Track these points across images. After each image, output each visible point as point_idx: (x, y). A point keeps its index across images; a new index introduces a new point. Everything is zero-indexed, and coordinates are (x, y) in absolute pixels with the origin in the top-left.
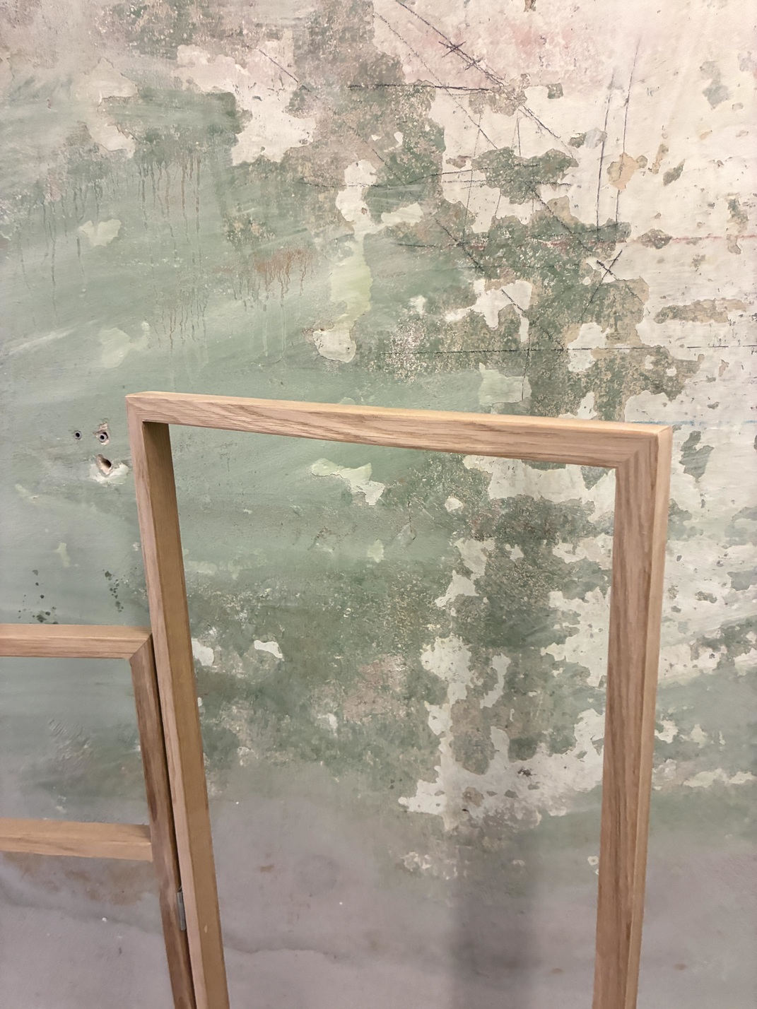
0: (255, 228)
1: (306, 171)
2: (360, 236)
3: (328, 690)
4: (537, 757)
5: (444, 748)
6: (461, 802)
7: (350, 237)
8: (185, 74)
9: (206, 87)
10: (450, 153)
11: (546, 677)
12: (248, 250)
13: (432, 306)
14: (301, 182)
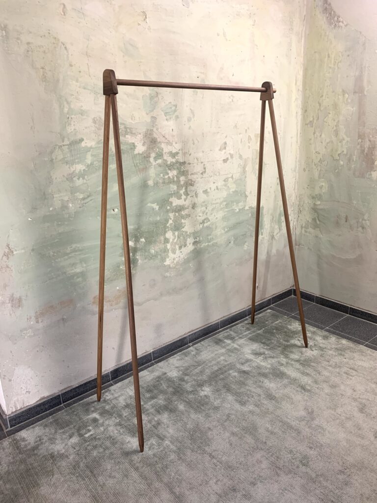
0: (138, 164)
1: (145, 155)
2: (153, 164)
3: (152, 245)
4: (183, 249)
5: (170, 251)
6: (173, 261)
7: (152, 165)
8: (127, 139)
9: (130, 141)
10: (164, 152)
11: (182, 234)
12: (137, 168)
13: (163, 176)
14: (145, 157)
